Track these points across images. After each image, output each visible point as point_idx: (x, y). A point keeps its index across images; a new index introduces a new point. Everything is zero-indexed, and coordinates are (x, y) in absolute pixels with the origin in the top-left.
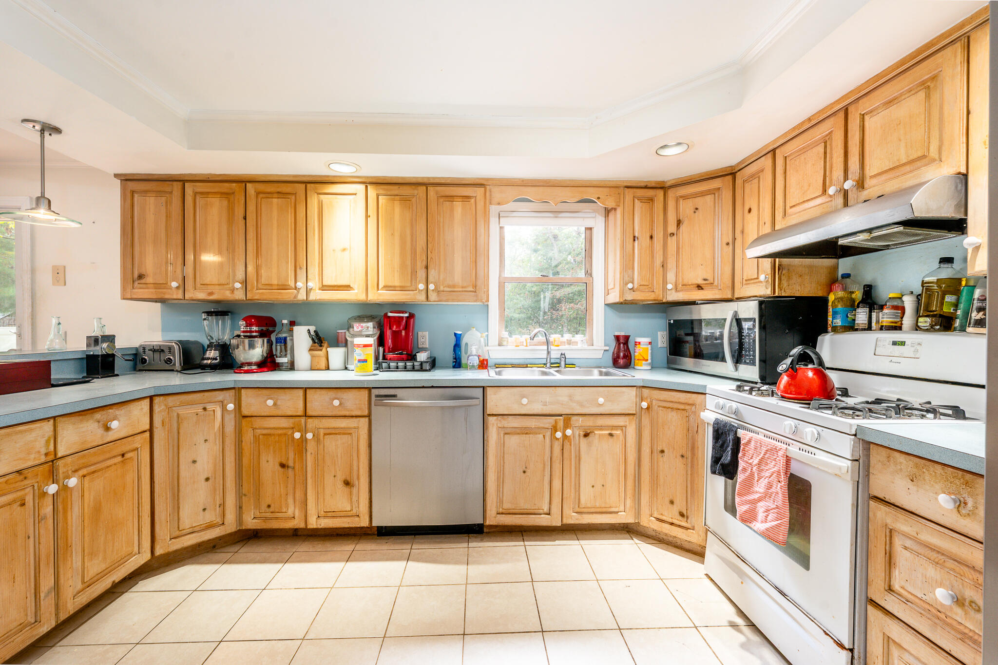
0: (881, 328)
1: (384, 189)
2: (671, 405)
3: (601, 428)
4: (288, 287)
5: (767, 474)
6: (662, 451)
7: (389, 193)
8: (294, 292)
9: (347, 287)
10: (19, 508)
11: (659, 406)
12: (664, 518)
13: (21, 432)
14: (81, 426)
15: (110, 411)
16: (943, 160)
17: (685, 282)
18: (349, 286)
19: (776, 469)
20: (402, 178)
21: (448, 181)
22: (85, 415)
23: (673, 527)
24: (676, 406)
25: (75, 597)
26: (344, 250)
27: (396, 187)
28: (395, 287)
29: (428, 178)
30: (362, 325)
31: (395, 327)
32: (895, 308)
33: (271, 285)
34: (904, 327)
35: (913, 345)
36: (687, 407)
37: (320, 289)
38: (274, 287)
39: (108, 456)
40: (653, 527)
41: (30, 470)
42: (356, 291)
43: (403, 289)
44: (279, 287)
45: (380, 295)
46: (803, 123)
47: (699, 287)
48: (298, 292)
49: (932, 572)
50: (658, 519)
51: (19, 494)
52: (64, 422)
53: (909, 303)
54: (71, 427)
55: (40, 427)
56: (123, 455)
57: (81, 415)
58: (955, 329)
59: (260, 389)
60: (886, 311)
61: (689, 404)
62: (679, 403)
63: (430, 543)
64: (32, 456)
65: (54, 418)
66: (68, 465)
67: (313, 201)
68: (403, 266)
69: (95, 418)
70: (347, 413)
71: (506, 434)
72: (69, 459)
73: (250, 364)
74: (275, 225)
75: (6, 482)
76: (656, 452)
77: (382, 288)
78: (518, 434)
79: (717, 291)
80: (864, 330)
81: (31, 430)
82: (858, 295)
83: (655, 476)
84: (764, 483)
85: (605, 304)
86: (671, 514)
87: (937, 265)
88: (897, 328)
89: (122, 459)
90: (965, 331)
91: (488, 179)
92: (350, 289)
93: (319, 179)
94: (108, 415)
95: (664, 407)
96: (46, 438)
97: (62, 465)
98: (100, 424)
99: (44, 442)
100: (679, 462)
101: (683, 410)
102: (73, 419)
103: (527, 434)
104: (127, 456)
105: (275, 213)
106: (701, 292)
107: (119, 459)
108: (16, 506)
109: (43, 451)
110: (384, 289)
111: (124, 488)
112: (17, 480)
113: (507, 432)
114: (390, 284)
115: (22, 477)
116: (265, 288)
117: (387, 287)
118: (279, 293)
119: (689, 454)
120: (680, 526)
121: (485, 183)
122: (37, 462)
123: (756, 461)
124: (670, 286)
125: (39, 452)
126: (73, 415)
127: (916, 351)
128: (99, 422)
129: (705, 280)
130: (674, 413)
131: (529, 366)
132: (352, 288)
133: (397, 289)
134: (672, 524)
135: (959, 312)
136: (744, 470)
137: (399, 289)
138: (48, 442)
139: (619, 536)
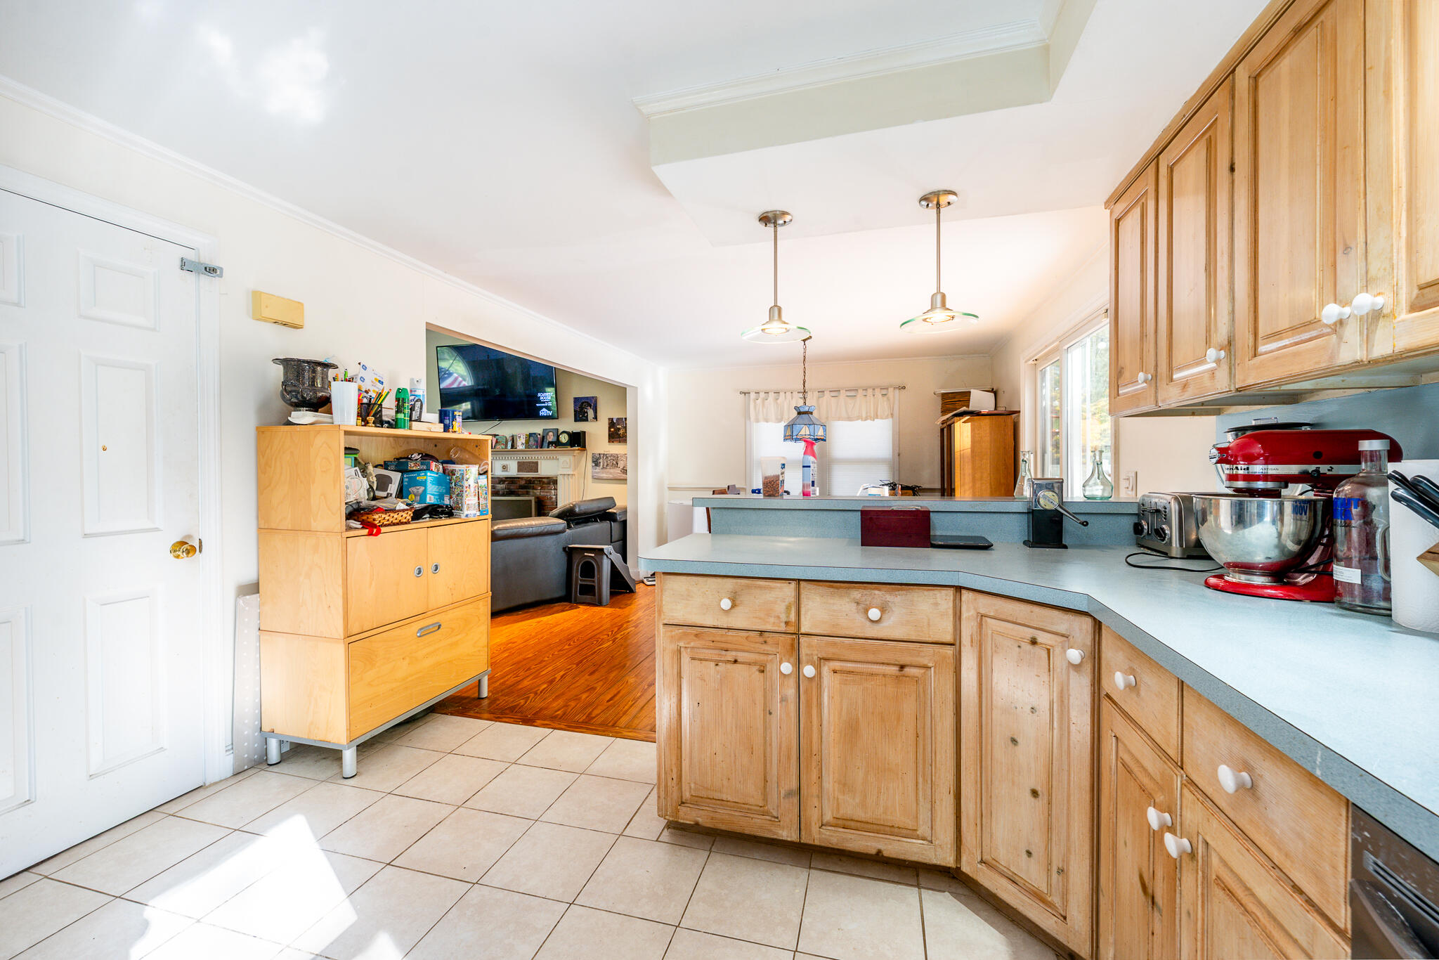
10: (757, 673)
13: (760, 587)
14: (832, 601)
15: (877, 592)
22: (838, 588)
25: (823, 827)
37: (1413, 308)
39: (870, 658)
41: (772, 635)
51: (762, 658)
52: (809, 589)
54: (818, 599)
55: (781, 588)
56: (902, 667)
57: (832, 587)
64: (772, 620)
65: (799, 580)
66: (812, 646)
69: (852, 597)
72: (815, 640)
73: (1247, 568)
75: (747, 638)
81: (771, 588)
89: (898, 673)
94: (874, 598)
96: (787, 603)
97: (806, 645)
98: (860, 607)
99: (785, 607)
102: (822, 589)
104: (907, 670)
107: (894, 670)
108: (755, 669)
109: (784, 618)
111: (898, 719)
112: (757, 641)
115: (761, 640)
122: (776, 629)
125: (779, 617)
126: (821, 583)
128: (858, 603)
138: (788, 608)
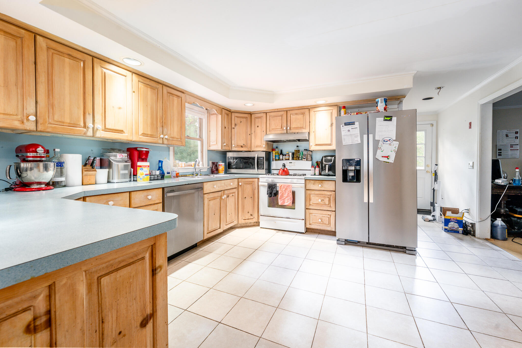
0: (286, 160)
1: (142, 79)
2: (247, 183)
3: (231, 193)
4: (78, 126)
5: (287, 192)
6: (245, 198)
7: (145, 82)
8: (82, 131)
9: (121, 132)
11: (244, 184)
12: (246, 218)
16: (306, 128)
17: (238, 145)
18: (122, 131)
19: (290, 190)
20: (152, 77)
21: (171, 86)
23: (249, 220)
24: (249, 183)
26: (120, 108)
27: (149, 80)
28: (148, 134)
29: (163, 81)
30: (122, 154)
31: (144, 156)
32: (288, 155)
33: (63, 122)
34: (290, 159)
35: (293, 163)
36: (252, 183)
37: (102, 130)
38: (65, 125)
40: (243, 222)
42: (126, 134)
43: (151, 136)
44: (69, 125)
45: (140, 138)
46: (275, 109)
47: (242, 147)
48: (88, 130)
49: (317, 198)
50: (244, 219)
53: (291, 154)
58: (300, 160)
59: (101, 196)
60: (287, 156)
61: (252, 182)
62: (250, 182)
63: (188, 255)
67: (98, 71)
68: (152, 124)
70: (153, 203)
71: (209, 200)
73: (40, 183)
74: (67, 78)
76: (243, 198)
77: (141, 134)
78: (213, 200)
79: (247, 148)
80: (282, 160)
82: (280, 152)
83: (243, 206)
84: (286, 194)
85: (208, 150)
86: (248, 216)
87: (296, 147)
88: (289, 160)
90: (302, 160)
91: (186, 91)
92: (123, 133)
93: (102, 58)
95: (246, 184)
100: (250, 199)
101: (251, 184)
103: (215, 199)
105: (67, 70)
106: (242, 148)
110: (142, 135)
113: (210, 200)
114: (146, 133)
116: (56, 123)
117: (144, 135)
118: (71, 129)
119: (253, 197)
120: (250, 219)
121: (184, 92)
123: (284, 190)
124: (234, 146)
127: (294, 164)
129: (244, 144)
130: (249, 185)
131: (187, 175)
132: (124, 132)
133: (148, 136)
134: (248, 219)
135: (300, 156)
136: (281, 193)
137: (149, 136)
139: (231, 231)
